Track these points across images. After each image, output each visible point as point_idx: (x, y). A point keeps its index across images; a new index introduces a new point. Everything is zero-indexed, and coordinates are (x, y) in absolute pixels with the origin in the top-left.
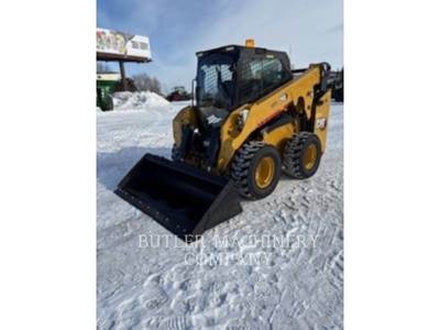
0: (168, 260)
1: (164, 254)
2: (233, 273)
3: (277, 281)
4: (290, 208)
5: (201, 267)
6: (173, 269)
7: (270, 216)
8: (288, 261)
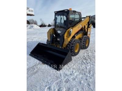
0: (51, 80)
1: (50, 78)
2: (75, 84)
3: (90, 86)
4: (85, 59)
5: (64, 82)
6: (54, 84)
7: (80, 62)
8: (91, 78)
